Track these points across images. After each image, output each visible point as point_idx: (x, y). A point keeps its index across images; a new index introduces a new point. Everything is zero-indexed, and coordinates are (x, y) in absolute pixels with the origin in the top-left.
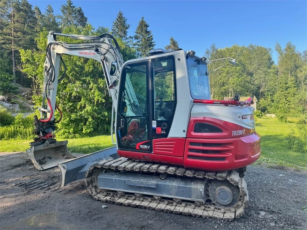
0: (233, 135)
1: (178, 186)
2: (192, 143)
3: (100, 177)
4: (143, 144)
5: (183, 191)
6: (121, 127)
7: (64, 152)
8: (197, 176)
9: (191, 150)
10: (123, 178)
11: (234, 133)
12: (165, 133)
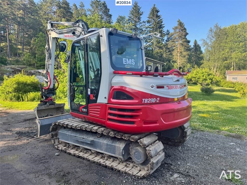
0: (143, 102)
1: (107, 144)
2: (111, 108)
3: (60, 132)
4: (83, 108)
5: (110, 148)
6: (71, 94)
7: (62, 111)
9: (110, 114)
10: (73, 134)
11: (146, 101)
12: (95, 99)
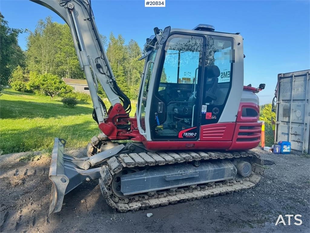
1: (214, 170)
2: (242, 127)
4: (188, 132)
5: (218, 173)
6: (157, 112)
8: (236, 157)
9: (240, 133)
12: (216, 118)
